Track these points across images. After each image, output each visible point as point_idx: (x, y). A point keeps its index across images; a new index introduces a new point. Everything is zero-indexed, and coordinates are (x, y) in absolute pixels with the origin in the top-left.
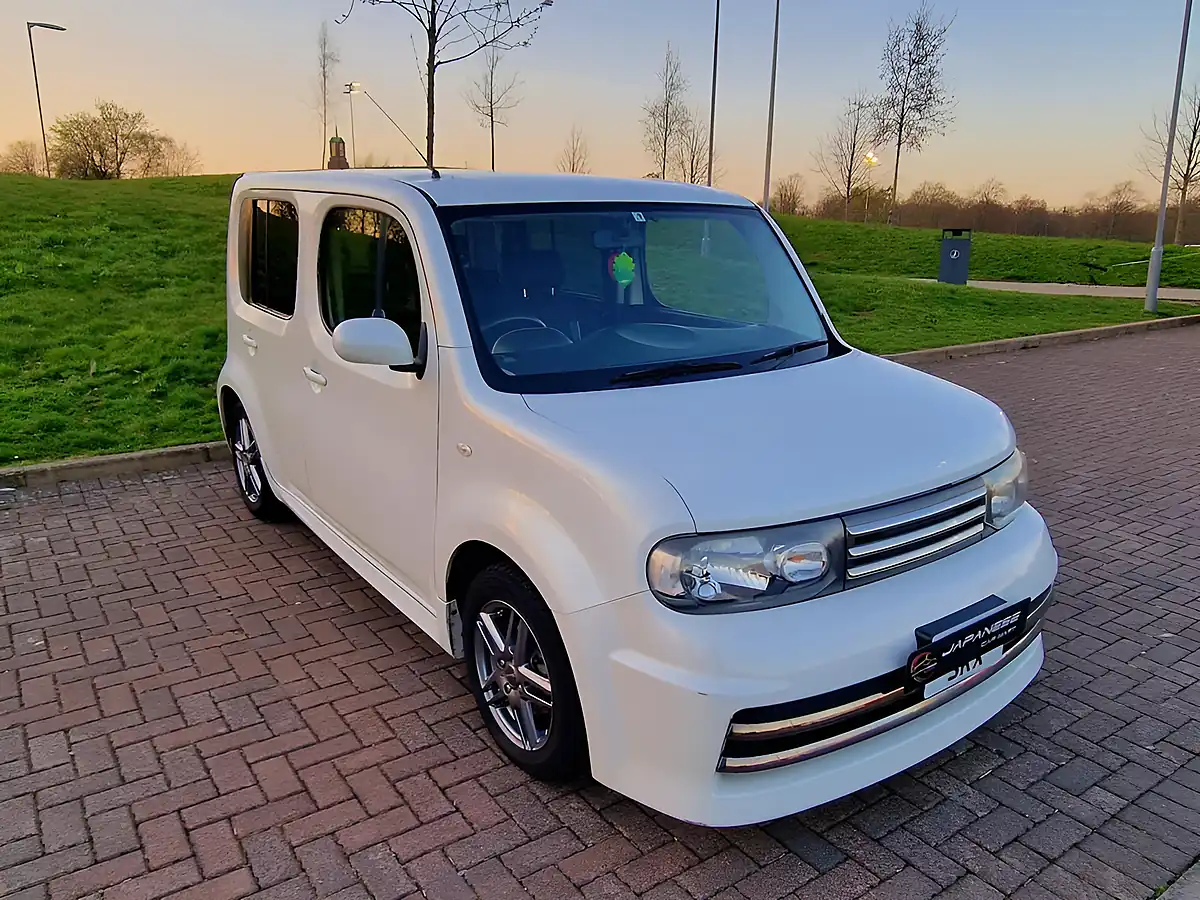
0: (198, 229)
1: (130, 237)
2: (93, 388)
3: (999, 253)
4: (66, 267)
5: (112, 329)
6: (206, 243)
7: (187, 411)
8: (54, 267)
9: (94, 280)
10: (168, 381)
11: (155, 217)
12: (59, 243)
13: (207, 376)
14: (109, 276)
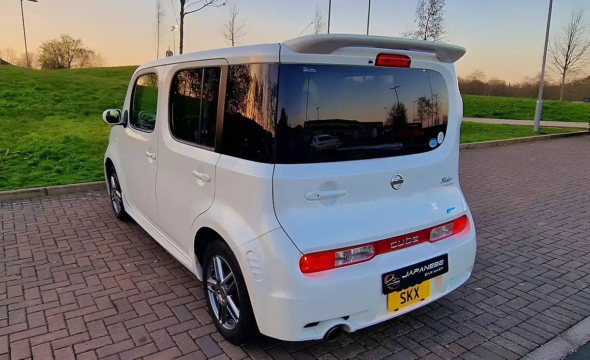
0: (78, 90)
1: (44, 93)
2: (5, 161)
3: (471, 104)
4: (11, 106)
5: (22, 134)
6: (79, 96)
7: (44, 172)
8: (5, 106)
9: (21, 113)
10: (40, 158)
11: (58, 84)
12: (10, 96)
13: (59, 156)
14: (29, 110)
